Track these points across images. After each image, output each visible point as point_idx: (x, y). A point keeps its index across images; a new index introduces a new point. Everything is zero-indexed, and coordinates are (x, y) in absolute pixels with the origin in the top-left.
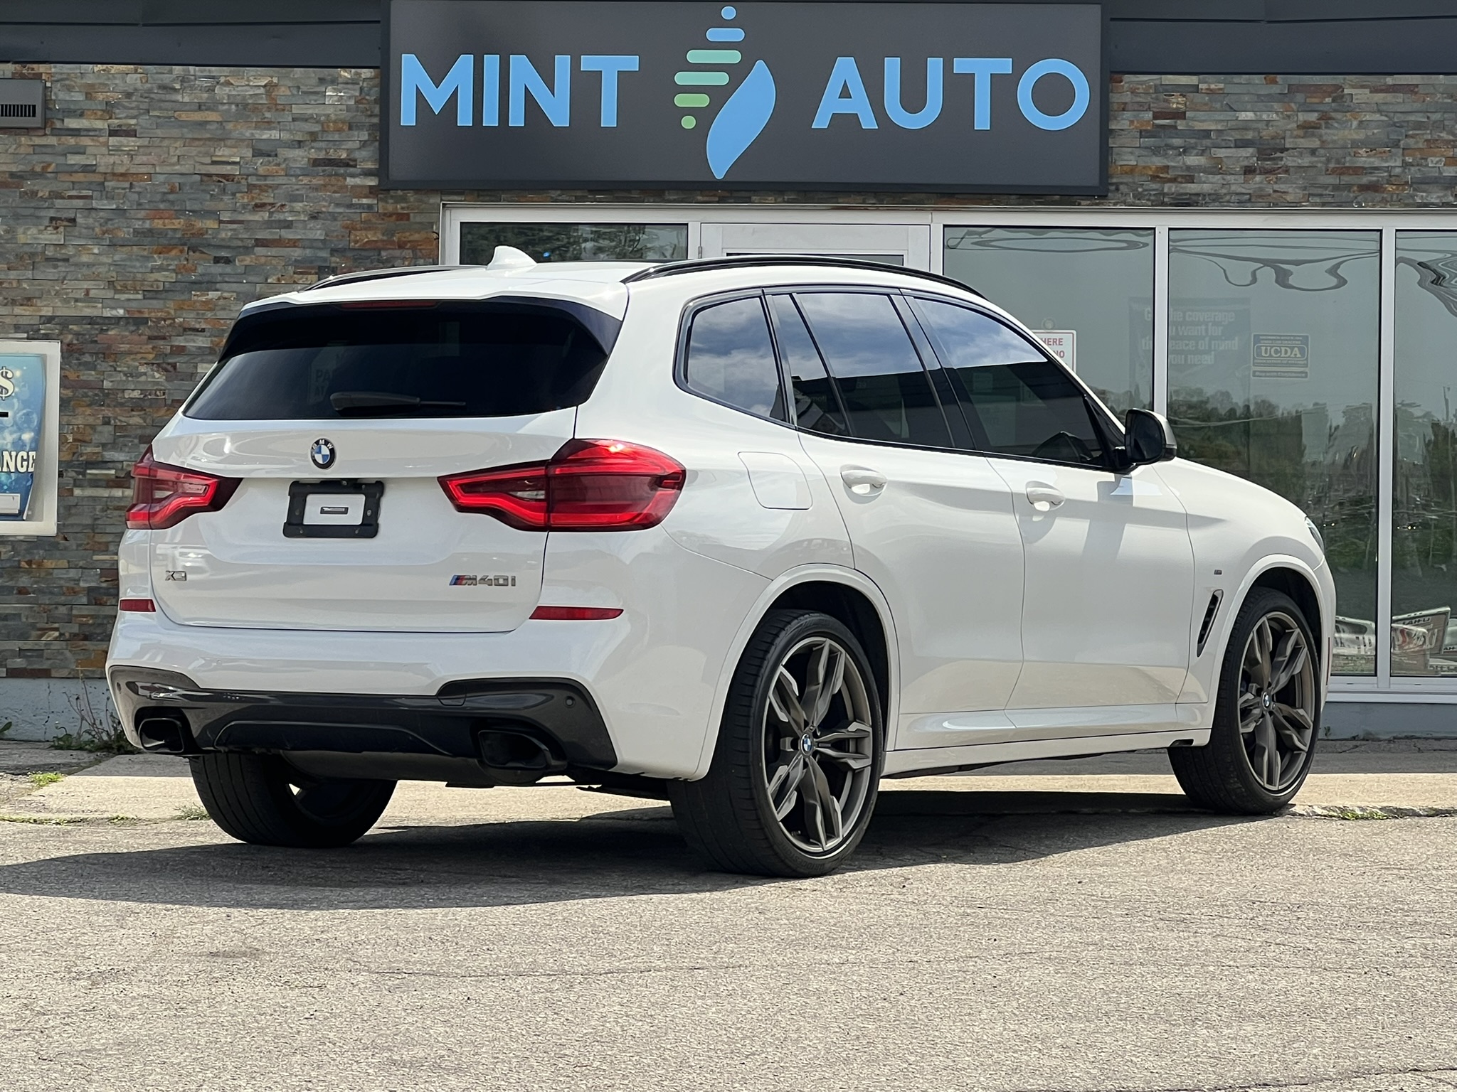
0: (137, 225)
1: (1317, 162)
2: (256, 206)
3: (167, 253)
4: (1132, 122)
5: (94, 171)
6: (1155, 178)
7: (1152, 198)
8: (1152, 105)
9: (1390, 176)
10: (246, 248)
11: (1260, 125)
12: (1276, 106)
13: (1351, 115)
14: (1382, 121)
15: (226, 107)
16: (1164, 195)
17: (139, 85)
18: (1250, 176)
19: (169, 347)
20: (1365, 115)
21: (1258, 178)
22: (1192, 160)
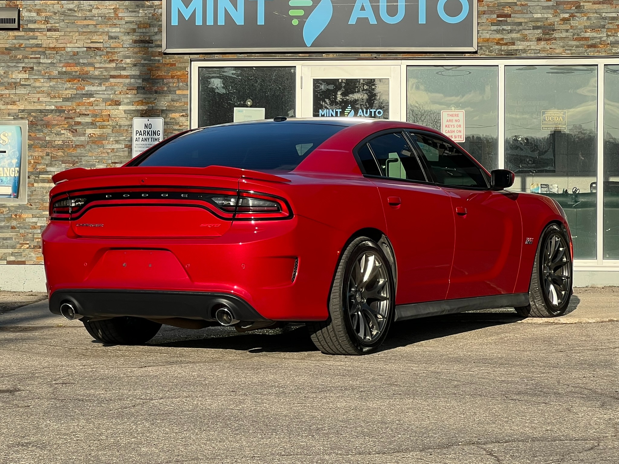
0: (60, 69)
1: (568, 35)
2: (110, 61)
3: (73, 82)
4: (487, 19)
5: (41, 47)
6: (498, 44)
7: (497, 52)
8: (496, 11)
9: (601, 41)
10: (107, 79)
11: (543, 20)
12: (550, 11)
13: (584, 15)
14: (598, 17)
15: (97, 18)
16: (502, 51)
17: (60, 10)
18: (539, 42)
19: (74, 122)
20: (590, 15)
21: (543, 43)
22: (514, 35)
